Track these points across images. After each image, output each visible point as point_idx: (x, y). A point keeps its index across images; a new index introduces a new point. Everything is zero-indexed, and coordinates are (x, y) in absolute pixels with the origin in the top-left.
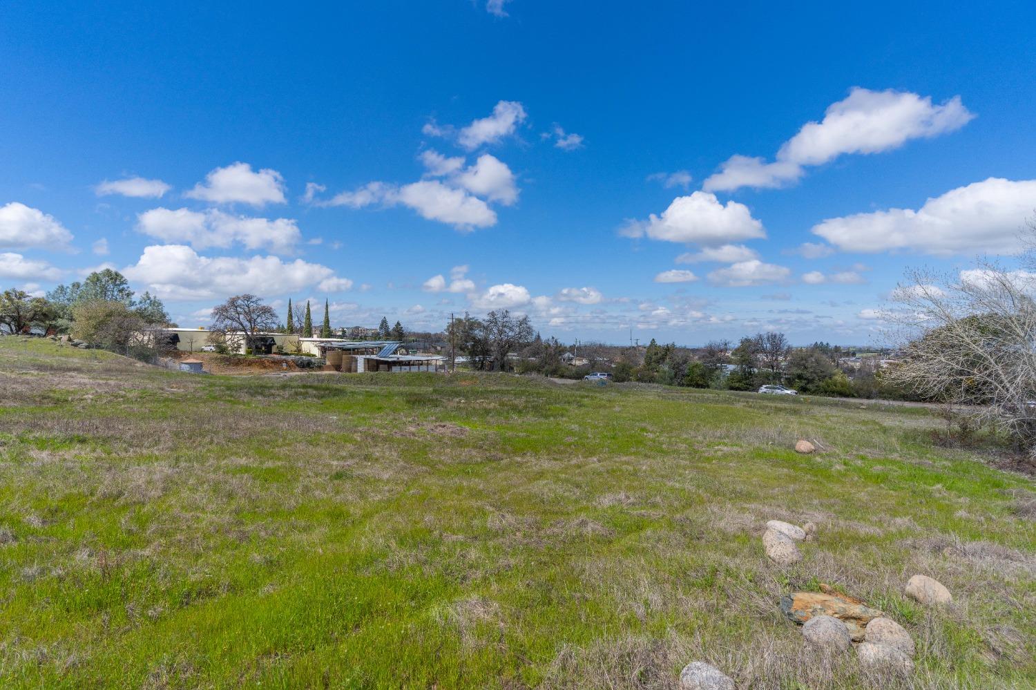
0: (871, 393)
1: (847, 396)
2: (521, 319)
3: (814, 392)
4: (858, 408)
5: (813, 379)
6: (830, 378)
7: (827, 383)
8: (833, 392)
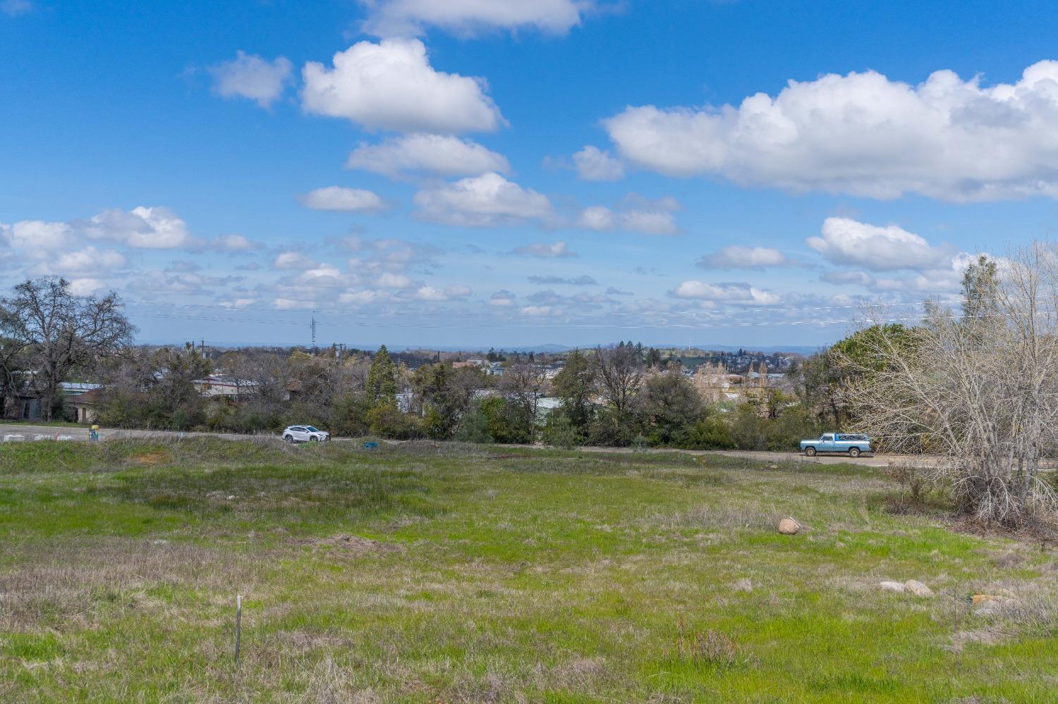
0: (755, 439)
1: (725, 447)
2: (100, 299)
3: (680, 444)
4: (768, 468)
5: (681, 423)
6: (703, 420)
7: (699, 428)
8: (708, 443)
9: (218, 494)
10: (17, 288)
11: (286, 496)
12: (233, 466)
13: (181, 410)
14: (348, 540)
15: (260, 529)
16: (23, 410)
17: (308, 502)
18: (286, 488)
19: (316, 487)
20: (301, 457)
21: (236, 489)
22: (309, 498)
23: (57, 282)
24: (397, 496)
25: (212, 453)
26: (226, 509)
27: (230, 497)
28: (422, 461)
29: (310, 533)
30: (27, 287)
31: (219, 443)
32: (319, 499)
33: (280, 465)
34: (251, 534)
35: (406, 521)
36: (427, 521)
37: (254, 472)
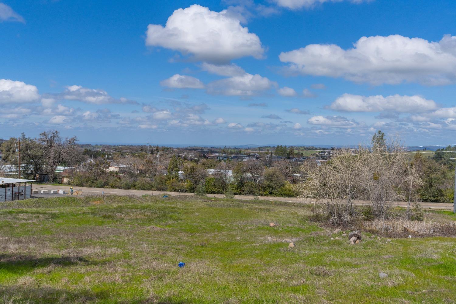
2: (70, 138)
3: (275, 195)
4: (293, 206)
5: (275, 187)
6: (283, 186)
7: (282, 189)
8: (285, 195)
9: (119, 214)
10: (40, 134)
11: (138, 215)
12: (122, 204)
13: (101, 180)
14: (153, 227)
15: (132, 224)
16: (42, 179)
17: (144, 217)
18: (138, 212)
19: (147, 212)
20: (142, 201)
21: (124, 213)
22: (145, 216)
23: (55, 132)
24: (170, 215)
25: (116, 200)
26: (122, 219)
27: (123, 215)
28: (181, 203)
29: (144, 225)
30: (44, 134)
31: (117, 197)
32: (147, 216)
33: (136, 204)
34: (129, 226)
35: (170, 222)
36: (176, 223)
37: (128, 207)
